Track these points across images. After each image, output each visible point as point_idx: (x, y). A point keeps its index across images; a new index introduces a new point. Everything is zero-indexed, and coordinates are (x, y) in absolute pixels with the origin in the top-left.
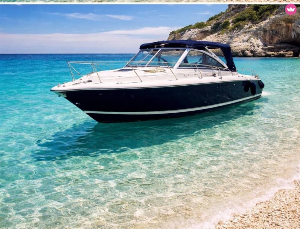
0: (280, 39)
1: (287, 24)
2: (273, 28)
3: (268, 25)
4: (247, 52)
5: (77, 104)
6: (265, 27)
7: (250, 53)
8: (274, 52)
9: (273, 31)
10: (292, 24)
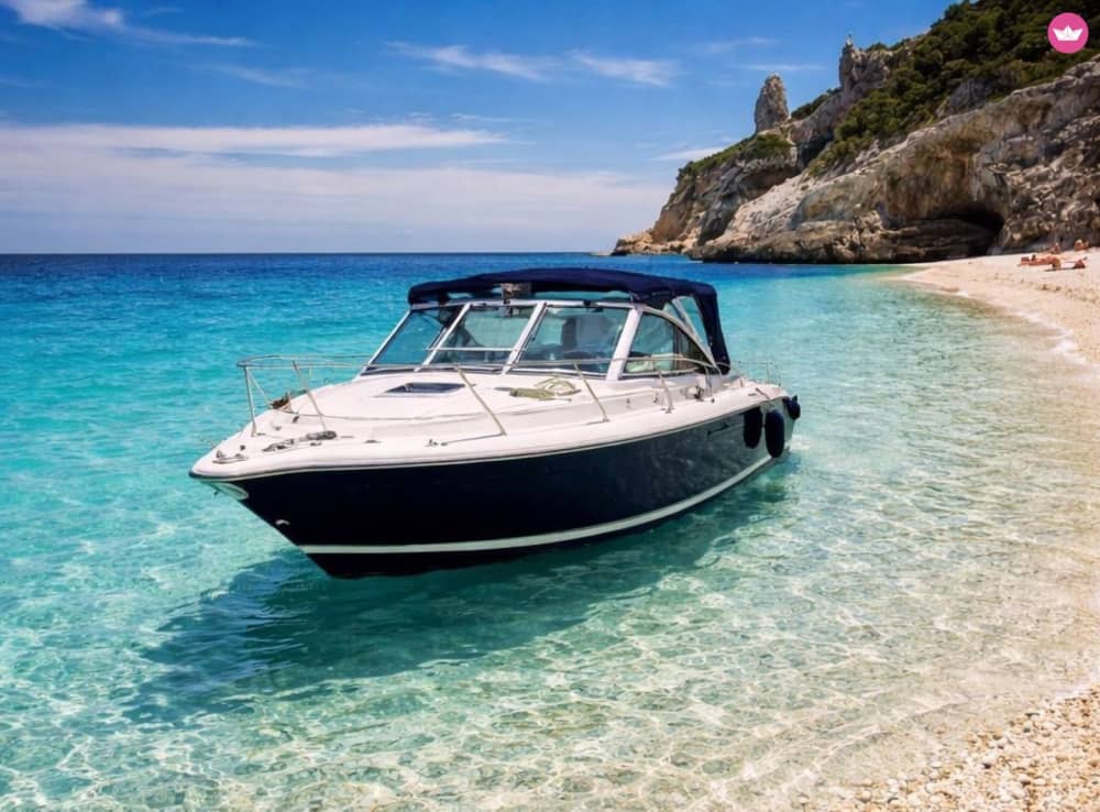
0: (937, 205)
1: (960, 157)
2: (919, 170)
3: (904, 160)
4: (840, 247)
5: (280, 522)
6: (893, 169)
7: (848, 251)
8: (919, 247)
9: (917, 178)
10: (971, 155)
